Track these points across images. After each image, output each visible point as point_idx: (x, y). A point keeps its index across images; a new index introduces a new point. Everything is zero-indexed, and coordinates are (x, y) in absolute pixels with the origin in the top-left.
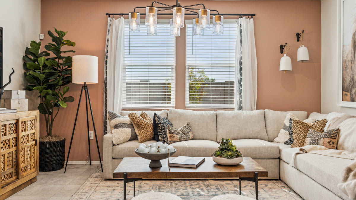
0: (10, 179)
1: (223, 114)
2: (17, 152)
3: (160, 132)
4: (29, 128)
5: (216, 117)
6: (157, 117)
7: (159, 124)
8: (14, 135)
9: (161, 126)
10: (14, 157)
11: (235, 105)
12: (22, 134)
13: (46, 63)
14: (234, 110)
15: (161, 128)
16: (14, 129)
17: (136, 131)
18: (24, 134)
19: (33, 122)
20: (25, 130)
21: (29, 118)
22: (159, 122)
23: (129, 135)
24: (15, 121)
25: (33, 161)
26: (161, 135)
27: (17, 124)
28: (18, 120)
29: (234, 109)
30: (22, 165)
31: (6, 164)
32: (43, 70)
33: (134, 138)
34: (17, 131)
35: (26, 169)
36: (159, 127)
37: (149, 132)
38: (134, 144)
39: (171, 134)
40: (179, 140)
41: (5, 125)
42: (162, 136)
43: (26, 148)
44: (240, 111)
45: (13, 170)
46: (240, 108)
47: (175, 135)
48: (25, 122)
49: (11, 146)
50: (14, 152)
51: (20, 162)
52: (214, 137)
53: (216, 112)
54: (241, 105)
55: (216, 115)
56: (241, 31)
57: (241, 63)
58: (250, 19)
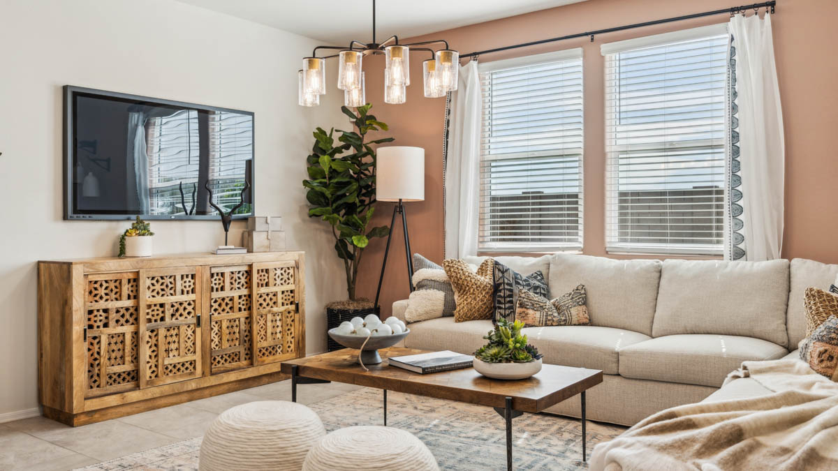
0: (235, 364)
1: (674, 267)
2: (249, 319)
3: (500, 302)
4: (278, 282)
5: (658, 275)
6: (499, 270)
7: (500, 284)
8: (244, 292)
9: (504, 289)
10: (243, 327)
11: (725, 247)
12: (256, 291)
13: (334, 167)
14: (723, 260)
15: (502, 294)
16: (243, 280)
17: (456, 297)
18: (264, 290)
19: (291, 271)
20: (267, 285)
21: (279, 264)
22: (501, 281)
23: (440, 307)
24: (246, 268)
25: (289, 338)
26: (500, 308)
27: (249, 273)
28: (250, 266)
29: (722, 256)
30: (259, 344)
31: (225, 338)
32: (330, 178)
33: (448, 312)
34: (249, 285)
35: (272, 350)
36: (500, 291)
37: (479, 300)
38: (448, 324)
39: (522, 307)
40: (537, 323)
41: (223, 274)
42: (502, 311)
43: (270, 317)
44: (741, 263)
45: (242, 350)
46: (739, 254)
47: (531, 312)
48: (267, 271)
49: (236, 309)
50: (243, 320)
51: (256, 338)
52: (644, 323)
53: (661, 262)
54: (742, 246)
55: (660, 272)
56: (733, 51)
57: (735, 136)
58: (762, 17)
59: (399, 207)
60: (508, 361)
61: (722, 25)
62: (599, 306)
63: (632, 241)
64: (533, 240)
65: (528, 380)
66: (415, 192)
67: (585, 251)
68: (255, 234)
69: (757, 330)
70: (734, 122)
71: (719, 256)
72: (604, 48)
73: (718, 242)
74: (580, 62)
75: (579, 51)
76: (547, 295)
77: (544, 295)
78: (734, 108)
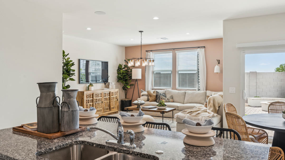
0: (107, 110)
1: (188, 92)
2: (110, 102)
3: (157, 98)
4: (114, 95)
5: (185, 93)
6: (157, 92)
8: (109, 97)
10: (109, 103)
11: (197, 89)
12: (111, 97)
13: (123, 72)
16: (109, 95)
17: (149, 98)
18: (112, 96)
19: (117, 93)
20: (113, 95)
21: (114, 91)
22: (158, 95)
23: (146, 99)
24: (109, 92)
25: (116, 106)
27: (110, 93)
28: (110, 92)
30: (111, 107)
31: (106, 105)
32: (122, 74)
33: (148, 100)
34: (110, 96)
35: (113, 108)
37: (154, 98)
38: (148, 102)
41: (106, 93)
42: (158, 100)
43: (113, 102)
44: (199, 91)
45: (108, 108)
46: (199, 90)
47: (163, 100)
48: (113, 93)
49: (108, 100)
50: (109, 102)
51: (111, 105)
52: (183, 102)
53: (186, 91)
54: (199, 88)
55: (186, 93)
56: (198, 54)
57: (198, 69)
58: (203, 49)
59: (136, 80)
60: (162, 106)
61: (196, 50)
62: (175, 99)
63: (181, 87)
64: (162, 87)
65: (165, 109)
66: (140, 77)
67: (172, 89)
68: (110, 86)
69: (201, 102)
70: (198, 67)
71: (196, 90)
72: (176, 51)
73: (196, 87)
74: (172, 54)
75: (171, 52)
76: (166, 97)
77: (165, 97)
78: (198, 64)
